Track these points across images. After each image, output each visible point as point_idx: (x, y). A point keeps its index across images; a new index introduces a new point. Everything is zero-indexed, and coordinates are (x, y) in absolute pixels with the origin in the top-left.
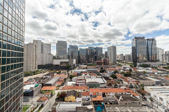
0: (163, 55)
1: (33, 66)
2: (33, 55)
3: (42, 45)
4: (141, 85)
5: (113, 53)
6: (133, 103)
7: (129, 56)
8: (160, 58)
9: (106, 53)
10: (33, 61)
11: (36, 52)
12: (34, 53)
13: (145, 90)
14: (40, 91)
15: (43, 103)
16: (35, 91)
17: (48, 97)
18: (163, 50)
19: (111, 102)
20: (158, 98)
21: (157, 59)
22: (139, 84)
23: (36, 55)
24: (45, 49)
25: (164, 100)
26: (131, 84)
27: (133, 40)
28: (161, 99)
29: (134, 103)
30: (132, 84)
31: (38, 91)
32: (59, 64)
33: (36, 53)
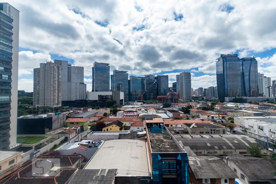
0: (269, 88)
1: (54, 100)
2: (54, 81)
3: (70, 68)
4: (230, 119)
5: (186, 83)
6: (213, 132)
7: (212, 89)
8: (264, 91)
9: (174, 85)
10: (54, 91)
11: (58, 76)
12: (56, 79)
13: (235, 123)
14: (64, 123)
15: (67, 135)
16: (55, 121)
17: (76, 130)
18: (269, 79)
19: (177, 131)
20: (256, 128)
21: (260, 93)
22: (227, 118)
23: (58, 81)
24: (73, 76)
25: (264, 129)
26: (213, 117)
27: (219, 60)
28: (261, 129)
29: (215, 131)
30: (215, 118)
31: (60, 123)
32: (97, 99)
33: (59, 78)
